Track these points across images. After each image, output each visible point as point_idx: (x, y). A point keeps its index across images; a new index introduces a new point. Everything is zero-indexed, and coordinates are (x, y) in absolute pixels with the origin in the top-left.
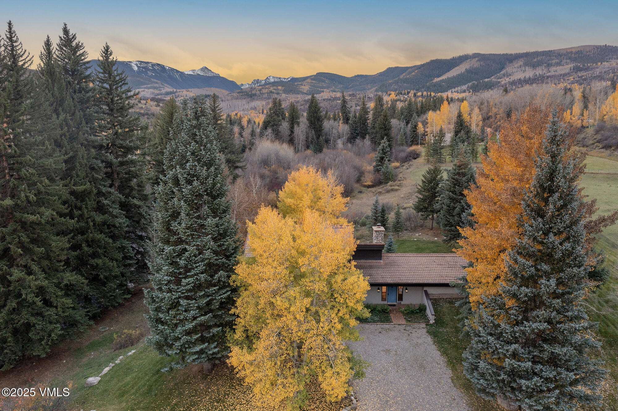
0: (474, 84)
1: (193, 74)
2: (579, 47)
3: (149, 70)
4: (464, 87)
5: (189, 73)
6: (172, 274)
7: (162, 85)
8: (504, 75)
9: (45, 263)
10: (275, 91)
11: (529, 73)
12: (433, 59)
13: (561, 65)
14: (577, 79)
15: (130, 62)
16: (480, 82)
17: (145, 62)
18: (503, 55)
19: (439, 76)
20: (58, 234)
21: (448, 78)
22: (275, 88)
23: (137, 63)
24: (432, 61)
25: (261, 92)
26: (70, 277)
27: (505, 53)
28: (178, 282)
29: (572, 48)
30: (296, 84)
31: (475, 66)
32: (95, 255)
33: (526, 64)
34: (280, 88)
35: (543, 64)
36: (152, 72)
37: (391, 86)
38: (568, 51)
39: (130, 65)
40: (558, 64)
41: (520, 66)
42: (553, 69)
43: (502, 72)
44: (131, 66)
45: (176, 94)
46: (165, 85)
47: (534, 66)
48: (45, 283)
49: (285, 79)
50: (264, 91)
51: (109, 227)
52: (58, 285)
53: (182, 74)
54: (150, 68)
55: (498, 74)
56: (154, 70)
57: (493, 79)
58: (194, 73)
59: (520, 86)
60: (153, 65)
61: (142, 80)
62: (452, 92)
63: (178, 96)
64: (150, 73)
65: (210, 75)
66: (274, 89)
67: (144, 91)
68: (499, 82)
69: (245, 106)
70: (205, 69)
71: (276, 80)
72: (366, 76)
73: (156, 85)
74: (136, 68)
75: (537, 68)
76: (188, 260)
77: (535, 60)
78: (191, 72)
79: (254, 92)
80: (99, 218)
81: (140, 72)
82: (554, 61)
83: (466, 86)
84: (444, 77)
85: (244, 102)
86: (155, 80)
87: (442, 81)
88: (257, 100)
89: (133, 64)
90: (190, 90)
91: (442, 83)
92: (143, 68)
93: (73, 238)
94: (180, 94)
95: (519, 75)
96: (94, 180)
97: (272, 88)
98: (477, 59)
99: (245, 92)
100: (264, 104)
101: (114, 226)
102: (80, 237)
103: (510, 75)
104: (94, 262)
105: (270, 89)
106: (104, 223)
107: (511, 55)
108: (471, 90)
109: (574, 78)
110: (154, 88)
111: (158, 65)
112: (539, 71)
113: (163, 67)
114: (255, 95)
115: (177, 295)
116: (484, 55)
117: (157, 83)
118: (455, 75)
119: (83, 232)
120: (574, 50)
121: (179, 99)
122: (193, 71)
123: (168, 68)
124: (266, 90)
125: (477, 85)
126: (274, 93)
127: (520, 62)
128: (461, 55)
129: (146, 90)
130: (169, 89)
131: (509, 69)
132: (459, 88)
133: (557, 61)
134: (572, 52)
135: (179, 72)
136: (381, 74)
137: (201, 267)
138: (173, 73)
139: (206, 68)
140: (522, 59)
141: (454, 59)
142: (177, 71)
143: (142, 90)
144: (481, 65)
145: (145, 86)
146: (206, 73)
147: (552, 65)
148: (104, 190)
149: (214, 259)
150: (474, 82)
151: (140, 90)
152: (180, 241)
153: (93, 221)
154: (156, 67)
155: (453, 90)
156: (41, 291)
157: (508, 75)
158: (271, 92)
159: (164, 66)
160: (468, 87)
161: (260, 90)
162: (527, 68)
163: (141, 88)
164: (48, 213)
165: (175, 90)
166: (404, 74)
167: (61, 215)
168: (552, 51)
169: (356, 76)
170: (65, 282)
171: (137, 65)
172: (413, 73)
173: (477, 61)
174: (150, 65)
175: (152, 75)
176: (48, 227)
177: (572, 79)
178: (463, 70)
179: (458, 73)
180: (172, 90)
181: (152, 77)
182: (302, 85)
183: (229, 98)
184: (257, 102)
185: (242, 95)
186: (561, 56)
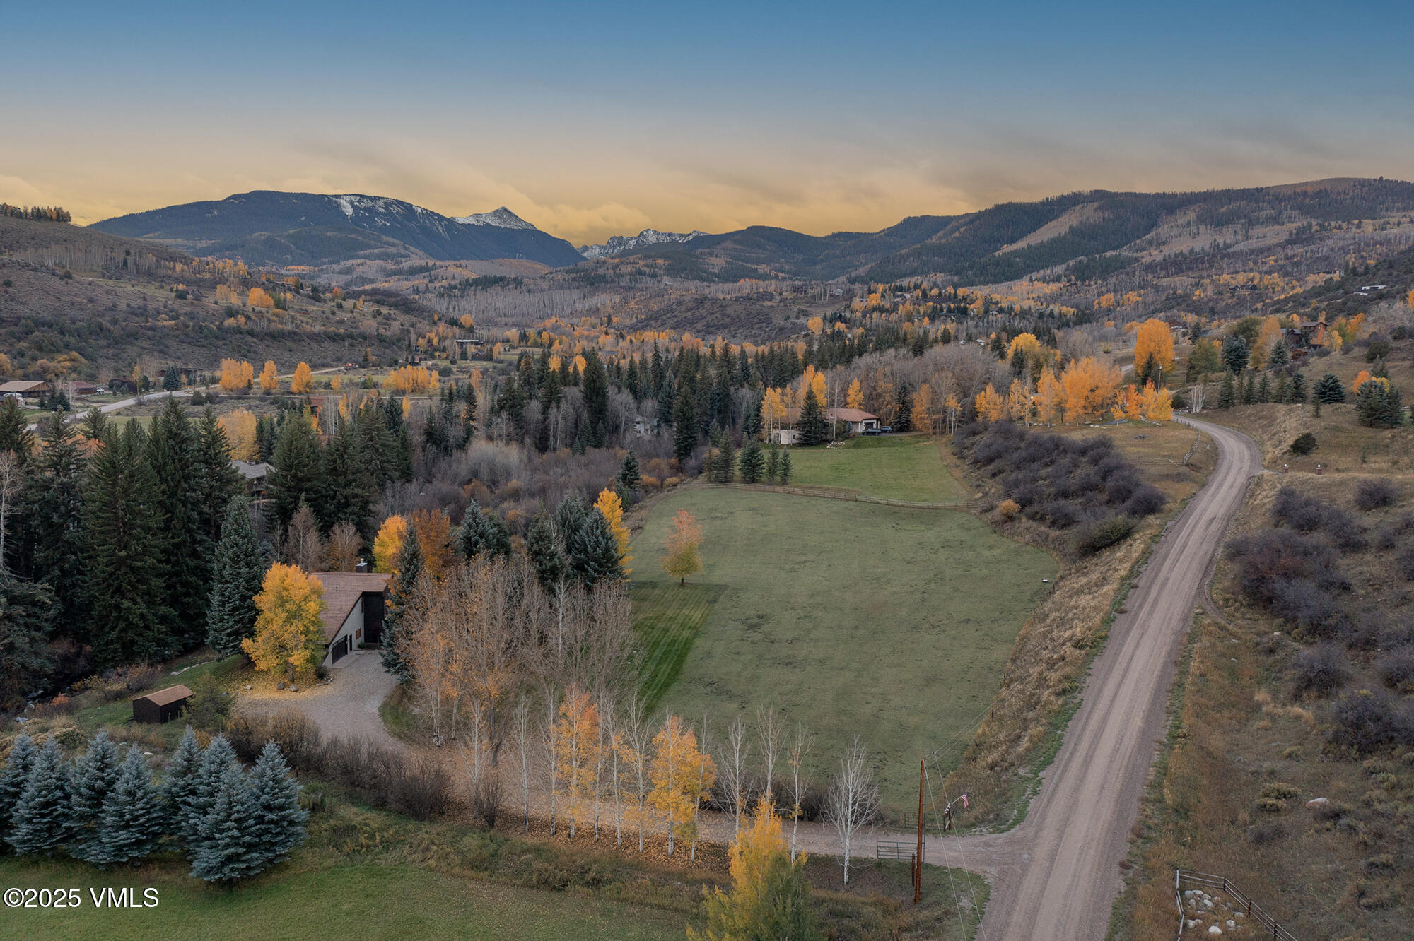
0: (1081, 262)
1: (476, 223)
2: (1322, 181)
3: (379, 214)
4: (1060, 270)
5: (467, 222)
6: (220, 601)
7: (406, 249)
8: (1150, 243)
9: (146, 597)
10: (647, 270)
11: (1204, 240)
12: (1000, 202)
13: (1279, 224)
14: (1282, 262)
15: (338, 196)
16: (1094, 259)
17: (370, 197)
18: (1157, 195)
19: (1012, 241)
20: (156, 576)
21: (1029, 247)
22: (649, 261)
23: (353, 198)
24: (999, 208)
25: (618, 271)
26: (164, 609)
27: (1160, 191)
28: (223, 606)
29: (1307, 184)
30: (698, 252)
31: (1091, 220)
32: (188, 595)
33: (1201, 220)
34: (660, 261)
35: (1239, 218)
36: (385, 220)
37: (905, 261)
38: (1298, 190)
39: (336, 202)
40: (1274, 220)
41: (1189, 223)
42: (1258, 231)
43: (1148, 237)
44: (338, 206)
45: (432, 272)
46: (412, 249)
47: (1218, 223)
48: (145, 611)
49: (681, 235)
50: (625, 269)
51: (202, 570)
52: (155, 615)
53: (450, 223)
54: (380, 209)
55: (1138, 241)
56: (388, 215)
57: (1125, 252)
58: (478, 221)
59: (1163, 273)
60: (388, 203)
61: (360, 238)
62: (1031, 280)
63: (437, 278)
64: (380, 222)
65: (514, 225)
66: (647, 266)
67: (362, 264)
68: (1137, 260)
69: (577, 305)
70: (504, 213)
71: (661, 239)
72: (858, 235)
73: (390, 250)
74: (349, 211)
75: (1225, 229)
76: (230, 592)
77: (1224, 209)
78: (471, 219)
79: (601, 272)
80: (193, 563)
81: (357, 219)
82: (1263, 213)
83: (1064, 266)
84: (1021, 244)
85: (576, 294)
86: (390, 239)
87: (1014, 254)
88: (604, 291)
89: (343, 202)
90: (463, 262)
91: (1016, 257)
92: (365, 209)
93: (169, 579)
94: (441, 272)
95: (1182, 245)
96: (189, 531)
97: (642, 263)
98: (1096, 204)
99: (583, 271)
100: (618, 300)
101: (206, 570)
102: (174, 579)
103: (1164, 243)
104: (187, 600)
105: (637, 266)
106: (197, 568)
107: (1174, 196)
108: (1073, 277)
109: (1276, 261)
110: (386, 257)
111: (399, 203)
112: (1226, 237)
113: (409, 208)
114: (602, 279)
115: (222, 613)
116: (1115, 195)
117: (393, 245)
118: (1045, 240)
119: (178, 574)
120: (1309, 189)
121: (438, 285)
122: (477, 216)
123: (419, 210)
124: (629, 268)
125: (1088, 265)
126: (645, 274)
127: (1191, 215)
128: (1065, 193)
129: (368, 262)
130: (417, 260)
131: (1163, 230)
132: (1048, 272)
133: (1271, 212)
134: (1305, 194)
135: (444, 218)
136: (891, 232)
137: (237, 597)
138: (430, 223)
139: (506, 210)
140: (1196, 207)
141: (1047, 203)
142: (441, 218)
143: (360, 261)
144: (1104, 219)
145: (368, 252)
146: (504, 222)
147: (1258, 223)
148: (198, 537)
149: (245, 592)
150: (1082, 258)
151: (355, 262)
152: (227, 582)
153: (187, 566)
154: (394, 209)
155: (1035, 275)
156: (142, 617)
157: (1160, 243)
158: (640, 272)
159: (411, 205)
160: (1067, 270)
161: (615, 267)
162: (1202, 228)
163: (358, 257)
164: (150, 560)
165: (431, 263)
166: (941, 233)
167: (160, 561)
168: (1262, 189)
169: (834, 235)
170: (161, 613)
171: (351, 203)
172: (957, 234)
173: (1096, 210)
174: (381, 203)
175: (385, 225)
176: (149, 570)
177: (1272, 263)
178: (1064, 230)
179: (1051, 236)
180: (423, 263)
181: (383, 230)
182: (711, 254)
183: (545, 285)
184: (604, 296)
185: (574, 279)
186: (1280, 202)
